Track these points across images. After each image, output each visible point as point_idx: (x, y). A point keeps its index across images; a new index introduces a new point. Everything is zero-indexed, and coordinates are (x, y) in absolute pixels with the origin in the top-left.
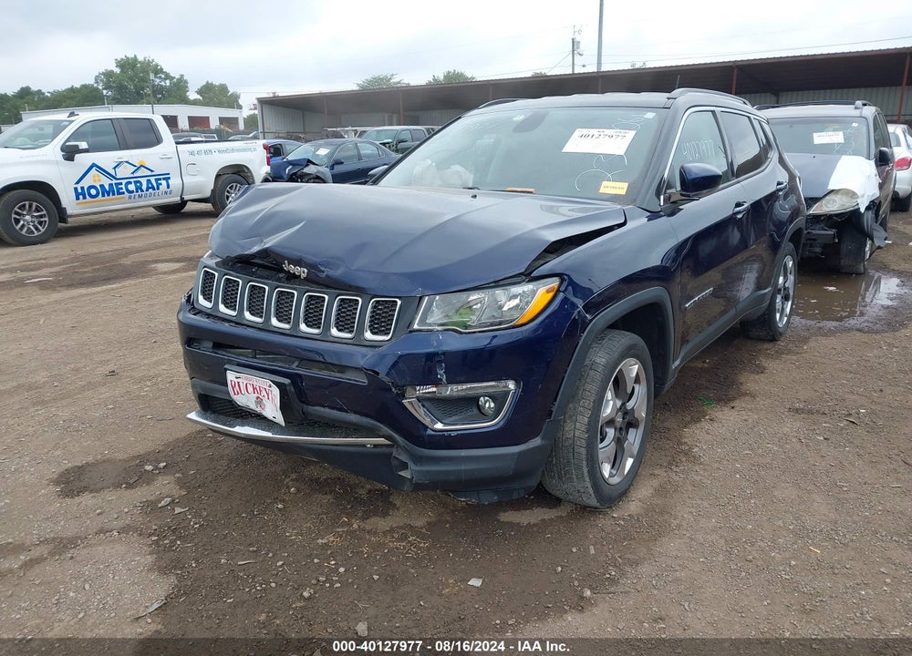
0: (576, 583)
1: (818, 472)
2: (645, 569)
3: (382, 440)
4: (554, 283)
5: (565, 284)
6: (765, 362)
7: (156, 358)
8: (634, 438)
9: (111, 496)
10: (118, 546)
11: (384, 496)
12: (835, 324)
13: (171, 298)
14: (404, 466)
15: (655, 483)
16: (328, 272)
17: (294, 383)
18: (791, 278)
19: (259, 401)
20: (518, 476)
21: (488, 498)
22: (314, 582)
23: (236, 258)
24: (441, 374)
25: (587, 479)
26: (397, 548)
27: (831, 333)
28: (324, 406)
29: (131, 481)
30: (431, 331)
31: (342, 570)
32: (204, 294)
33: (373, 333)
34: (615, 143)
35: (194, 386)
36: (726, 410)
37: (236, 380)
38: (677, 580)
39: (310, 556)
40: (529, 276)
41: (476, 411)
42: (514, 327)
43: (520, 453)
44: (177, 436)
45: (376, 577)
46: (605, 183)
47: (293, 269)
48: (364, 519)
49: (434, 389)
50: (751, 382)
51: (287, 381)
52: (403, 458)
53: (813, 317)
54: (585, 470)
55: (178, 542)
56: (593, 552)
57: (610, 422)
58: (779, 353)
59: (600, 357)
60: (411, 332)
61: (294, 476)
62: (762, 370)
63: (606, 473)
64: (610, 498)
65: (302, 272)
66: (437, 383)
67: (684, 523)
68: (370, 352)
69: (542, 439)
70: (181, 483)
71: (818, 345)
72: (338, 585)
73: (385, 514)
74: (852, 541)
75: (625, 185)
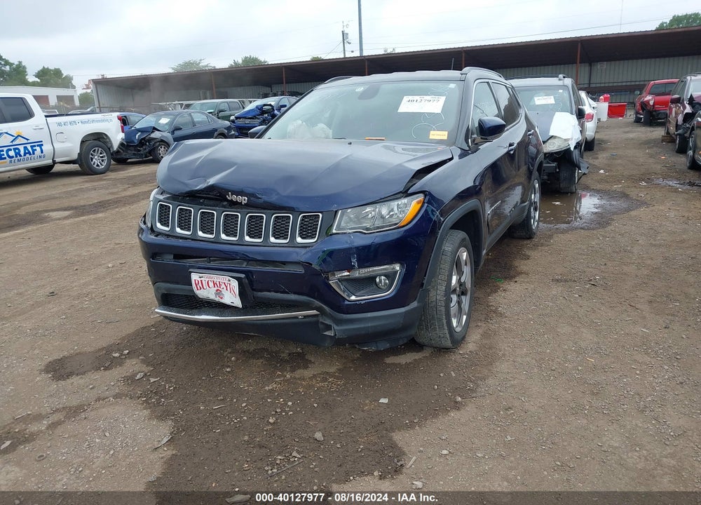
0: (450, 394)
1: (580, 316)
2: (490, 381)
3: (314, 312)
4: (421, 197)
5: (427, 198)
6: (528, 253)
7: (82, 281)
8: (466, 300)
9: (96, 376)
10: (117, 407)
11: (301, 356)
12: (566, 225)
13: (73, 237)
14: (329, 328)
15: (480, 331)
16: (265, 198)
17: (247, 277)
18: (538, 195)
19: (218, 292)
20: (404, 328)
21: (384, 345)
22: (274, 413)
23: (186, 193)
24: (354, 261)
25: (446, 328)
26: (323, 387)
27: (564, 232)
28: (270, 291)
29: (106, 365)
30: (345, 233)
31: (290, 403)
32: (160, 222)
33: (303, 238)
34: (432, 105)
35: (157, 290)
36: (512, 284)
37: (199, 279)
38: (512, 386)
39: (263, 398)
40: (406, 193)
41: (375, 286)
42: (398, 228)
43: (406, 312)
44: (128, 332)
45: (316, 405)
46: (432, 132)
47: (234, 198)
48: (293, 370)
49: (348, 274)
50: (522, 265)
51: (243, 276)
52: (328, 322)
53: (550, 222)
54: (445, 321)
55: (163, 400)
56: (454, 375)
57: (454, 291)
58: (536, 246)
59: (448, 247)
60: (331, 235)
61: (229, 350)
62: (528, 258)
63: (455, 325)
64: (457, 341)
65: (244, 200)
66: (350, 268)
67: (507, 353)
68: (303, 251)
69: (418, 302)
70: (146, 362)
71: (559, 239)
72: (291, 413)
73: (306, 367)
74: (611, 352)
75: (446, 133)
